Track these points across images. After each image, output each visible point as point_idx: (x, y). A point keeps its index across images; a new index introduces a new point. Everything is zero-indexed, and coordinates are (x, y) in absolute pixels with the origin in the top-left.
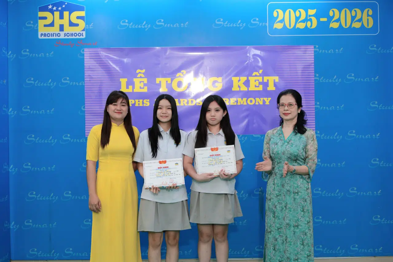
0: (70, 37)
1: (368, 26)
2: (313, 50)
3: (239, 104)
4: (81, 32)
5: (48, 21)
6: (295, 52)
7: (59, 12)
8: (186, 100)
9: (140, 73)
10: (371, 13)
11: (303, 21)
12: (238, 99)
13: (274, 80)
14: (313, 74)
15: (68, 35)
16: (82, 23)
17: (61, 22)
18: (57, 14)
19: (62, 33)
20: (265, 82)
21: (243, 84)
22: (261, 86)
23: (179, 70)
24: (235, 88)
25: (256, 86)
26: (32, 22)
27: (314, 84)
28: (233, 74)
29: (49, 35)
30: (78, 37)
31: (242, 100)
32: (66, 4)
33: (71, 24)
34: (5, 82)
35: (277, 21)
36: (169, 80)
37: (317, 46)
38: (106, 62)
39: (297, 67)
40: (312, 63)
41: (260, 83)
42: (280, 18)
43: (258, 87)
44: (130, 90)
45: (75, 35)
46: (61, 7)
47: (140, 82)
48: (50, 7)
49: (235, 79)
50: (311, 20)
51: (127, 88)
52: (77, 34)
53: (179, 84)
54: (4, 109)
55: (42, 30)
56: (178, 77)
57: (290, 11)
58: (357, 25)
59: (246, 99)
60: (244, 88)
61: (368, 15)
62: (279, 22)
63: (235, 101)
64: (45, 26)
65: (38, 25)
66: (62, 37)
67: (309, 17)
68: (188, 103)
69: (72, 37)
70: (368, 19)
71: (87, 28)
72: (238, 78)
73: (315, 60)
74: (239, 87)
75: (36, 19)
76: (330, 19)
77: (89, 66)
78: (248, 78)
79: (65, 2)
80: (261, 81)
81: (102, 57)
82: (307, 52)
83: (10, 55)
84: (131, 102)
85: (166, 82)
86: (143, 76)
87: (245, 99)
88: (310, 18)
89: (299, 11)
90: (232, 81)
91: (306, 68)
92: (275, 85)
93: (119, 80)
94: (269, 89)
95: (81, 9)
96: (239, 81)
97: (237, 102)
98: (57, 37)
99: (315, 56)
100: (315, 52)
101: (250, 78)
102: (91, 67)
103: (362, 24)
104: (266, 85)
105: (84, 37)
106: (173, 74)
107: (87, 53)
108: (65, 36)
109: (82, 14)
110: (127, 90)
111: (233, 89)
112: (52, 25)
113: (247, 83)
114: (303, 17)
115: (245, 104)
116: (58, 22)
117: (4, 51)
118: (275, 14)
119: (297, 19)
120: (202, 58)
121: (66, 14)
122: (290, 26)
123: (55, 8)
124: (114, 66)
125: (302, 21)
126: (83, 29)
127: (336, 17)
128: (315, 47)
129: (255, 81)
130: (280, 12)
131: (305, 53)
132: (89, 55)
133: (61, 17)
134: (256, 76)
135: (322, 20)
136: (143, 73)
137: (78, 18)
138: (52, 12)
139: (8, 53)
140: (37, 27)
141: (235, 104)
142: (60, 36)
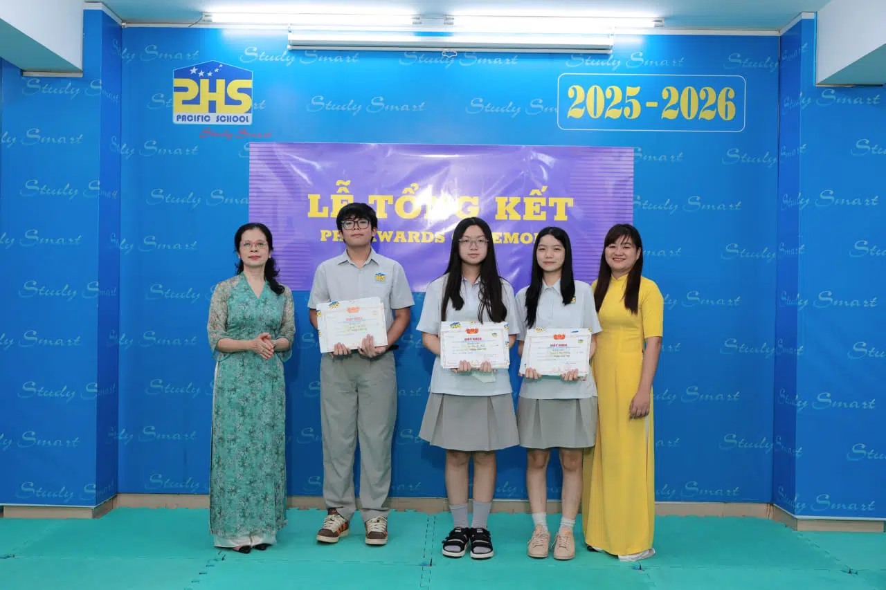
0: (226, 123)
1: (726, 116)
2: (633, 155)
3: (506, 242)
4: (245, 115)
5: (190, 95)
6: (604, 158)
7: (207, 81)
8: (417, 234)
9: (342, 186)
10: (732, 94)
11: (617, 106)
12: (505, 233)
13: (566, 204)
14: (632, 195)
15: (223, 119)
16: (247, 101)
17: (213, 96)
18: (205, 83)
19: (213, 116)
20: (552, 207)
21: (515, 208)
22: (544, 213)
23: (407, 182)
24: (500, 216)
25: (535, 213)
26: (162, 96)
27: (632, 212)
28: (499, 191)
29: (190, 118)
30: (239, 123)
31: (511, 235)
32: (221, 66)
33: (229, 101)
34: (115, 194)
35: (574, 105)
36: (390, 198)
37: (640, 150)
38: (286, 166)
39: (606, 183)
40: (631, 177)
41: (542, 209)
42: (579, 100)
43: (539, 214)
44: (325, 214)
45: (235, 119)
46: (213, 71)
47: (342, 201)
48: (194, 71)
49: (501, 201)
50: (630, 105)
51: (320, 210)
52: (239, 117)
53: (407, 206)
54: (112, 240)
55: (179, 109)
56: (404, 194)
57: (595, 89)
58: (708, 115)
59: (518, 234)
60: (515, 216)
61: (727, 99)
62: (577, 106)
63: (500, 238)
64: (185, 102)
65: (172, 101)
66: (213, 121)
67: (628, 99)
68: (420, 238)
69: (229, 123)
70: (727, 106)
71: (255, 108)
72: (506, 199)
73: (634, 173)
74: (507, 213)
75: (170, 91)
76: (663, 104)
77: (257, 172)
78: (522, 200)
79: (220, 64)
80: (544, 204)
81: (279, 158)
82: (624, 158)
83: (125, 150)
84: (326, 234)
85: (384, 201)
86: (346, 190)
87: (516, 235)
88: (630, 100)
89: (612, 89)
90: (496, 204)
91: (621, 184)
92: (568, 211)
93: (307, 197)
94: (557, 218)
95: (245, 75)
96: (507, 203)
97: (503, 238)
98: (204, 123)
99: (634, 165)
100: (635, 158)
101: (526, 200)
102: (261, 174)
103: (717, 113)
104: (551, 211)
105: (250, 123)
106: (396, 188)
107: (254, 149)
108: (217, 121)
109: (247, 84)
110: (320, 213)
111: (497, 217)
112: (196, 101)
113: (520, 208)
114: (618, 98)
115: (516, 242)
116: (206, 97)
117: (115, 144)
118: (571, 94)
119: (608, 102)
120: (446, 163)
121: (220, 83)
122: (595, 114)
123: (201, 74)
124: (299, 172)
125: (614, 107)
126: (248, 110)
127: (674, 101)
128: (636, 151)
129: (534, 205)
130: (579, 89)
131: (619, 160)
132: (258, 154)
133: (213, 88)
134: (536, 196)
135: (649, 104)
136: (347, 187)
137: (240, 90)
138: (197, 79)
139: (121, 147)
140: (171, 104)
141: (500, 241)
142: (209, 120)
